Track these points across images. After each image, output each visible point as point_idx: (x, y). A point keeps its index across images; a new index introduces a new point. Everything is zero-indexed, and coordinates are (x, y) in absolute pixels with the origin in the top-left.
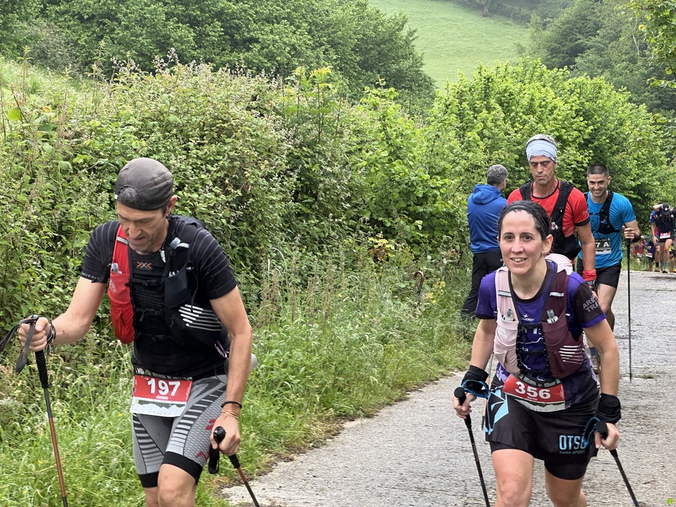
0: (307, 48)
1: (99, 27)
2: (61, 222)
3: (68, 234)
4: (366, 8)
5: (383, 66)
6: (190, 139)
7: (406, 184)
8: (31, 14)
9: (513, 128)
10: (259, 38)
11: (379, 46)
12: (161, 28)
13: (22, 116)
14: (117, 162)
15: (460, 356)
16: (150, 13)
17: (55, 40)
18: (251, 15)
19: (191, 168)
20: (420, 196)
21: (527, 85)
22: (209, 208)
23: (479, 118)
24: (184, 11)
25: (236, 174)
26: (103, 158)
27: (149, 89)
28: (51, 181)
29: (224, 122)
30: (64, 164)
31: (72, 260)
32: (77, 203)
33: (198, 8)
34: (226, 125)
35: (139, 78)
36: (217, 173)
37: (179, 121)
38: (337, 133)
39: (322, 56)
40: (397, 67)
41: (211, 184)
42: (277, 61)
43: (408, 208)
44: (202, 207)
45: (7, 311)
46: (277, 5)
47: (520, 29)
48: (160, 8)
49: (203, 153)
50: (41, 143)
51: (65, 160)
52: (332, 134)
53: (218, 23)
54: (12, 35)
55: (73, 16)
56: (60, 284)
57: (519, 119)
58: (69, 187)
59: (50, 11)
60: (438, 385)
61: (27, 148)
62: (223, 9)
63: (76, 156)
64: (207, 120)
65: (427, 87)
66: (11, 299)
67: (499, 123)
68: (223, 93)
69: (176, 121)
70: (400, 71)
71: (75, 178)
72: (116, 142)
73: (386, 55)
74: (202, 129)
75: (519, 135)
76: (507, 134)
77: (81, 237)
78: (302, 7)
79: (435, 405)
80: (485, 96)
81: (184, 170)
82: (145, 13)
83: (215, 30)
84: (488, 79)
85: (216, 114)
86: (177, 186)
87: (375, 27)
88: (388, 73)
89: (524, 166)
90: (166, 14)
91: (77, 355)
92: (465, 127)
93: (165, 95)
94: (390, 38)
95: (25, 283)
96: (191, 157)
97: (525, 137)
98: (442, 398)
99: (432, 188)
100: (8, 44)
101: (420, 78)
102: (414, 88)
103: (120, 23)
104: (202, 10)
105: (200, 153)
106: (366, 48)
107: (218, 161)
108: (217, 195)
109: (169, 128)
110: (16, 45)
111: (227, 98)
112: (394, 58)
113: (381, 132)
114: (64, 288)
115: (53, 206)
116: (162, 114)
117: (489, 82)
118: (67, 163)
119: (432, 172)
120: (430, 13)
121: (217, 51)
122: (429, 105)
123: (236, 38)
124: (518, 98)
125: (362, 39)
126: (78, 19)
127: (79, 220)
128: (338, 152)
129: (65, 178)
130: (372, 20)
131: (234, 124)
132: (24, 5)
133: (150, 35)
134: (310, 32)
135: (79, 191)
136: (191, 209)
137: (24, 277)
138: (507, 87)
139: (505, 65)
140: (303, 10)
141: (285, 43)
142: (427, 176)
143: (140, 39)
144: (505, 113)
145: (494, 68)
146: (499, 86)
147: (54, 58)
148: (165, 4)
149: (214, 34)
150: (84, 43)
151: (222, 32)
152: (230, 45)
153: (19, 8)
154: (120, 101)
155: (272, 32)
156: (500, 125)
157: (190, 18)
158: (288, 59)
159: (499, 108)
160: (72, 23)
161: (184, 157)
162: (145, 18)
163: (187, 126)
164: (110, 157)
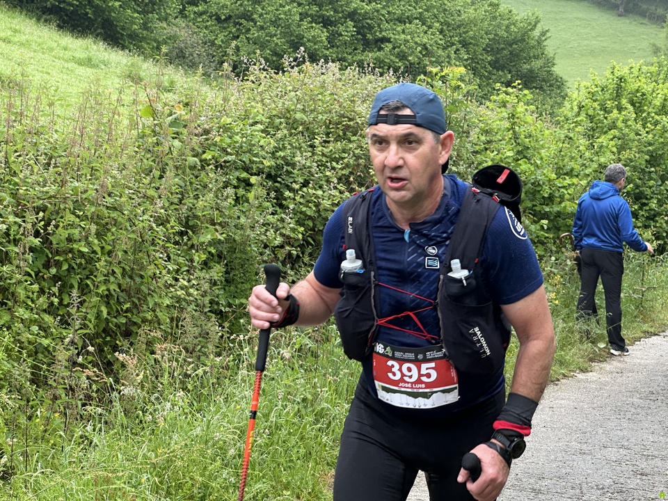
0: (438, 48)
1: (235, 27)
2: (188, 216)
3: (194, 229)
4: (498, 8)
5: (515, 65)
6: (316, 137)
7: (533, 184)
8: (171, 15)
9: (644, 128)
10: (390, 38)
11: (511, 45)
12: (295, 28)
13: (154, 113)
14: (244, 159)
15: (582, 357)
16: (285, 13)
17: (193, 40)
18: (383, 15)
19: (315, 164)
20: (546, 195)
21: (661, 86)
22: (333, 204)
23: (609, 118)
24: (318, 12)
25: (361, 171)
26: (231, 154)
27: (277, 88)
28: (180, 177)
29: (350, 120)
30: (192, 160)
31: (197, 254)
32: (204, 199)
33: (332, 8)
34: (351, 123)
35: (268, 76)
36: (342, 170)
37: (306, 119)
38: (464, 132)
39: (453, 56)
40: (529, 67)
41: (336, 181)
42: (408, 61)
43: (535, 208)
44: (326, 203)
45: (133, 302)
46: (410, 6)
47: (656, 29)
48: (295, 9)
49: (328, 151)
50: (171, 139)
51: (194, 156)
52: (459, 134)
53: (350, 23)
54: (152, 35)
55: (211, 17)
56: (186, 277)
57: (651, 119)
58: (197, 183)
59: (189, 11)
60: (559, 387)
61: (157, 144)
62: (355, 10)
63: (204, 152)
64: (332, 117)
65: (559, 87)
66: (138, 291)
67: (629, 123)
68: (351, 91)
69: (303, 119)
70: (531, 71)
71: (203, 174)
72: (244, 139)
73: (518, 55)
74: (328, 127)
75: (650, 136)
76: (637, 134)
77: (207, 232)
78: (434, 7)
79: (555, 406)
80: (617, 96)
81: (310, 167)
82: (280, 14)
83: (348, 30)
84: (621, 79)
85: (342, 112)
86: (301, 183)
87: (508, 27)
88: (519, 73)
89: (654, 167)
90: (300, 14)
91: (200, 347)
92: (595, 128)
93: (293, 94)
94: (523, 38)
95: (152, 275)
96: (316, 154)
97: (656, 138)
98: (562, 399)
99: (559, 187)
100: (148, 44)
101: (552, 79)
102: (545, 88)
103: (255, 23)
104: (335, 10)
105: (326, 150)
106: (498, 48)
107: (343, 158)
108: (341, 192)
109: (295, 126)
110: (155, 45)
111: (353, 96)
112: (525, 58)
113: (509, 131)
114: (189, 281)
115: (181, 201)
116: (289, 112)
117: (621, 82)
118: (195, 159)
119: (560, 172)
120: (564, 12)
121: (349, 50)
122: (560, 105)
123: (368, 38)
124: (650, 98)
125: (494, 39)
126: (216, 19)
127: (204, 215)
128: (464, 151)
129: (193, 174)
130: (504, 20)
131: (360, 122)
132: (163, 5)
133: (284, 35)
134: (441, 32)
135: (205, 186)
136: (315, 206)
137: (151, 269)
138: (639, 87)
139: (638, 65)
140: (435, 10)
141: (416, 43)
142: (554, 176)
143: (275, 39)
144: (636, 114)
145: (628, 68)
146: (632, 86)
147: (191, 58)
148: (300, 5)
149: (346, 34)
150: (220, 43)
151: (355, 31)
152: (362, 45)
153: (159, 9)
154: (249, 99)
155: (403, 32)
156: (631, 126)
157: (323, 19)
158: (419, 58)
159: (631, 108)
160: (209, 23)
161: (310, 154)
162: (280, 19)
163: (313, 123)
164: (237, 154)
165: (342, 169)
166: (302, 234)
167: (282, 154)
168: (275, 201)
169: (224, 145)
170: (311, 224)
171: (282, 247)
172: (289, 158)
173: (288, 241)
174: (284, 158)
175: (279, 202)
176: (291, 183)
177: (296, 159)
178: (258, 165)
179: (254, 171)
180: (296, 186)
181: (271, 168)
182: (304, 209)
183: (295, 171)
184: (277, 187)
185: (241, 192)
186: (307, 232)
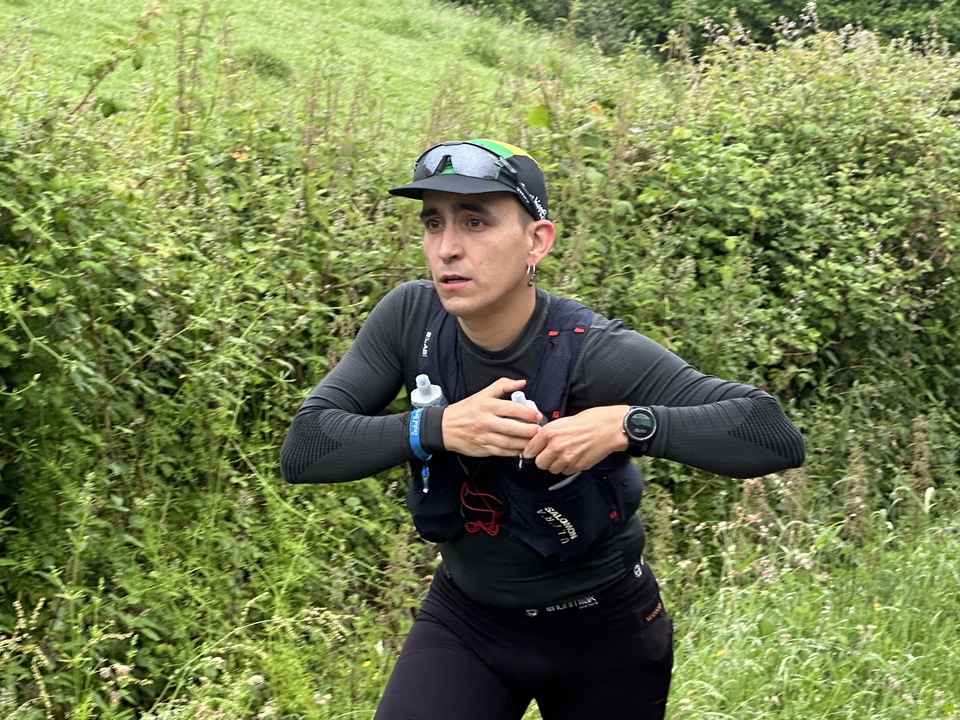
2: (613, 308)
6: (841, 167)
13: (551, 120)
19: (840, 217)
22: (872, 291)
25: (923, 231)
26: (689, 197)
27: (768, 75)
28: (598, 235)
29: (902, 136)
30: (621, 206)
34: (904, 142)
37: (820, 132)
44: (860, 288)
49: (863, 192)
50: (583, 167)
51: (624, 198)
63: (639, 192)
64: (870, 132)
68: (900, 86)
69: (815, 134)
71: (638, 231)
72: (714, 169)
74: (861, 149)
81: (830, 222)
85: (888, 122)
86: (815, 251)
93: (797, 87)
96: (841, 198)
105: (859, 192)
107: (889, 207)
108: (888, 269)
109: (802, 146)
115: (600, 278)
116: (790, 120)
118: (626, 203)
129: (621, 231)
131: (921, 141)
135: (643, 254)
136: (839, 293)
161: (829, 198)
163: (833, 142)
164: (699, 196)
165: (888, 226)
166: (816, 343)
167: (778, 196)
168: (767, 282)
169: (676, 179)
170: (832, 325)
171: (780, 366)
172: (792, 205)
173: (791, 355)
174: (782, 204)
175: (774, 285)
176: (797, 250)
177: (806, 207)
178: (736, 217)
179: (729, 228)
180: (806, 257)
181: (758, 223)
182: (820, 298)
183: (803, 229)
184: (769, 257)
185: (707, 265)
186: (825, 341)
